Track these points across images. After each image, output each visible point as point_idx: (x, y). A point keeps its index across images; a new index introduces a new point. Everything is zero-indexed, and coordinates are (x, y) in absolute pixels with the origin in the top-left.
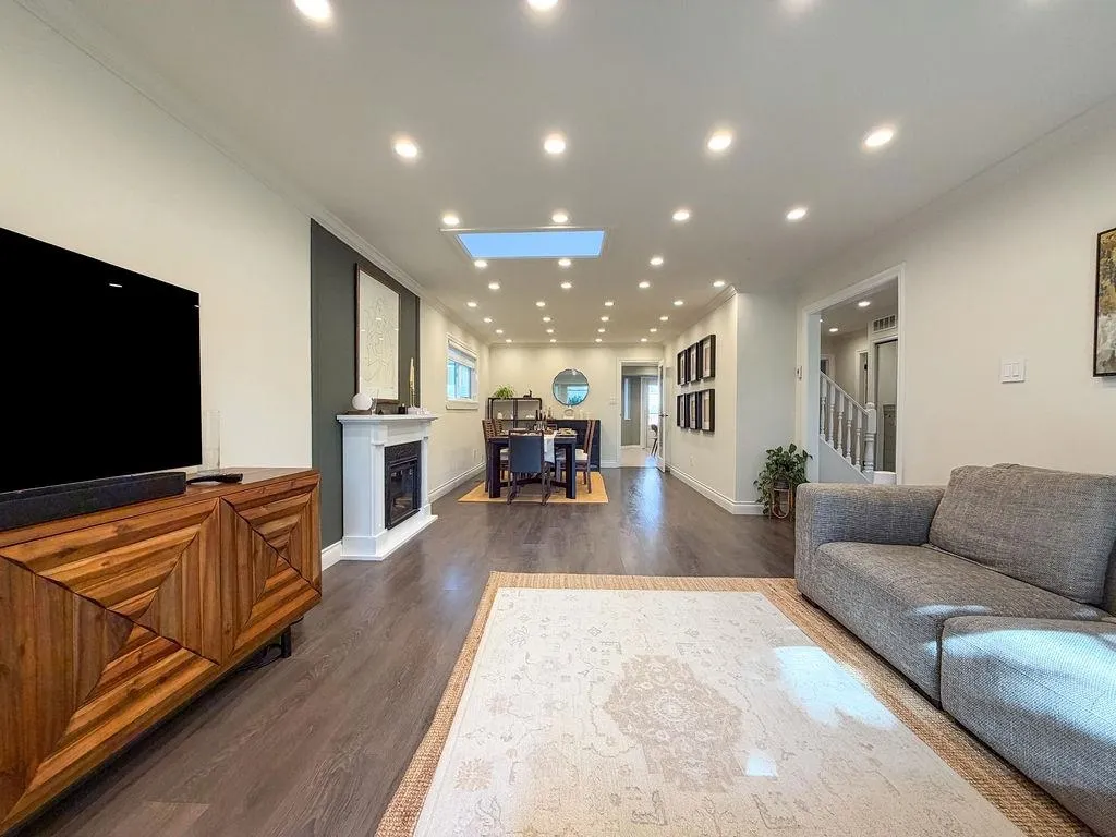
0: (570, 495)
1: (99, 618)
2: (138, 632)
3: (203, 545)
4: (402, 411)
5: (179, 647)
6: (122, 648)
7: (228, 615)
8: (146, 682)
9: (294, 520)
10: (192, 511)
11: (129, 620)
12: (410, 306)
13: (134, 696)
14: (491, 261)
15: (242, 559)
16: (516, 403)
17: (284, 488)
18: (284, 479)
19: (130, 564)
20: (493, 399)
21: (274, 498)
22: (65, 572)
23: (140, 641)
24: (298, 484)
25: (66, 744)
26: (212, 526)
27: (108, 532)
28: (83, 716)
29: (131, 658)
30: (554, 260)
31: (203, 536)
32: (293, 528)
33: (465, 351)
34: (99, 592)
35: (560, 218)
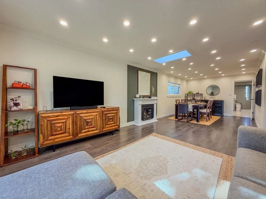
0: (197, 121)
1: (85, 121)
2: (89, 124)
3: (98, 115)
4: (150, 97)
5: (94, 127)
6: (87, 125)
7: (102, 126)
8: (90, 130)
9: (114, 115)
10: (97, 111)
11: (88, 122)
12: (154, 76)
13: (89, 131)
14: (167, 63)
15: (104, 118)
16: (194, 95)
17: (112, 109)
18: (112, 108)
19: (89, 116)
20: (187, 94)
21: (110, 111)
22: (82, 115)
23: (89, 125)
24: (114, 109)
25: (81, 133)
26: (99, 114)
27: (86, 112)
28: (83, 131)
29: (89, 127)
30: (181, 59)
31: (98, 114)
32: (113, 116)
33: (176, 83)
34: (85, 118)
35: (171, 51)
